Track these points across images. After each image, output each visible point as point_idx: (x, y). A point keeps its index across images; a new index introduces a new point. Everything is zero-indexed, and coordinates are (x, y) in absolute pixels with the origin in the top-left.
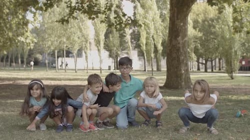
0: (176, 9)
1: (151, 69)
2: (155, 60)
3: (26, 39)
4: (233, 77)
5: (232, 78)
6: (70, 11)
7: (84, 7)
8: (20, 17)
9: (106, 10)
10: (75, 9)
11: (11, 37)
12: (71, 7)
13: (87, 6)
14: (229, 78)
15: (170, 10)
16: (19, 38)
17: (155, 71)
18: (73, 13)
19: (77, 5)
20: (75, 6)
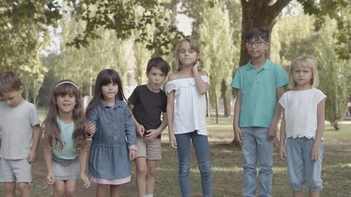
0: (251, 21)
1: (215, 114)
2: (222, 100)
3: (32, 67)
4: (338, 127)
5: (337, 129)
6: (88, 26)
7: (108, 19)
8: (24, 35)
9: (143, 22)
10: (95, 22)
11: (10, 65)
12: (88, 19)
13: (114, 17)
14: (332, 128)
15: (243, 23)
16: (21, 68)
17: (221, 116)
18: (92, 29)
19: (99, 15)
20: (95, 18)
